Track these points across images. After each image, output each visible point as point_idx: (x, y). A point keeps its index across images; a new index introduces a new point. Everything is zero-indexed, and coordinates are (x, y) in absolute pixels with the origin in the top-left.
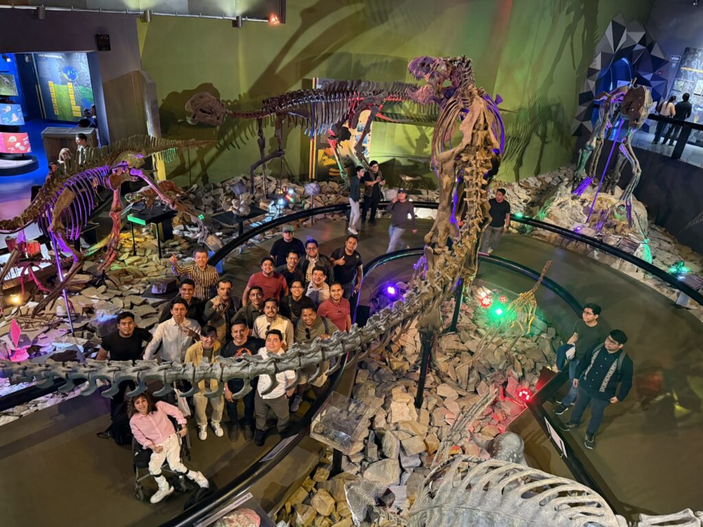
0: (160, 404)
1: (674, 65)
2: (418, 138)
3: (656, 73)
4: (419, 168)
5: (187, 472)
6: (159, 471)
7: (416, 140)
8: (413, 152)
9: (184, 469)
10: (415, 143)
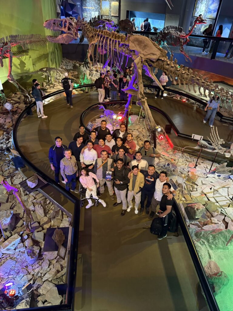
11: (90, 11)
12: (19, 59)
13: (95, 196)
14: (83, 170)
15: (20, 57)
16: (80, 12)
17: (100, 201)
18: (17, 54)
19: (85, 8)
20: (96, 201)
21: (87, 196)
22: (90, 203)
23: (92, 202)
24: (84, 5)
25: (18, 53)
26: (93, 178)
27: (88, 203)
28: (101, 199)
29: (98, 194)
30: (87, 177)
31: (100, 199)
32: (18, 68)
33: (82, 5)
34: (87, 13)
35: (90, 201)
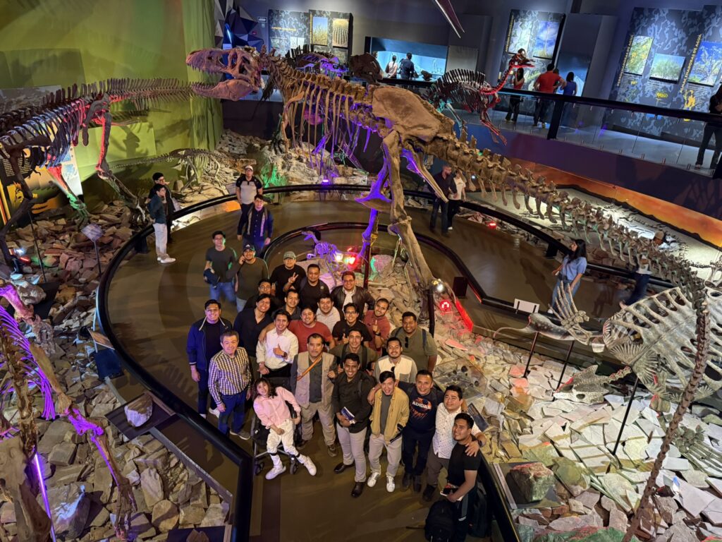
0: (279, 390)
1: (263, 25)
2: (125, 139)
3: (250, 33)
4: (133, 171)
5: (298, 456)
6: (274, 451)
7: (124, 141)
8: (124, 155)
9: (296, 453)
10: (124, 145)
11: (287, 36)
12: (124, 128)
13: (290, 448)
14: (261, 384)
15: (129, 126)
16: (265, 37)
17: (302, 459)
18: (122, 119)
19: (276, 30)
20: (293, 459)
21: (271, 447)
22: (278, 466)
23: (281, 463)
24: (274, 24)
25: (125, 116)
26: (287, 402)
27: (271, 465)
28: (303, 454)
29: (298, 441)
30: (271, 401)
31: (301, 456)
32: (121, 149)
33: (270, 23)
34: (280, 39)
35: (277, 461)
